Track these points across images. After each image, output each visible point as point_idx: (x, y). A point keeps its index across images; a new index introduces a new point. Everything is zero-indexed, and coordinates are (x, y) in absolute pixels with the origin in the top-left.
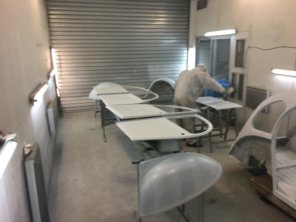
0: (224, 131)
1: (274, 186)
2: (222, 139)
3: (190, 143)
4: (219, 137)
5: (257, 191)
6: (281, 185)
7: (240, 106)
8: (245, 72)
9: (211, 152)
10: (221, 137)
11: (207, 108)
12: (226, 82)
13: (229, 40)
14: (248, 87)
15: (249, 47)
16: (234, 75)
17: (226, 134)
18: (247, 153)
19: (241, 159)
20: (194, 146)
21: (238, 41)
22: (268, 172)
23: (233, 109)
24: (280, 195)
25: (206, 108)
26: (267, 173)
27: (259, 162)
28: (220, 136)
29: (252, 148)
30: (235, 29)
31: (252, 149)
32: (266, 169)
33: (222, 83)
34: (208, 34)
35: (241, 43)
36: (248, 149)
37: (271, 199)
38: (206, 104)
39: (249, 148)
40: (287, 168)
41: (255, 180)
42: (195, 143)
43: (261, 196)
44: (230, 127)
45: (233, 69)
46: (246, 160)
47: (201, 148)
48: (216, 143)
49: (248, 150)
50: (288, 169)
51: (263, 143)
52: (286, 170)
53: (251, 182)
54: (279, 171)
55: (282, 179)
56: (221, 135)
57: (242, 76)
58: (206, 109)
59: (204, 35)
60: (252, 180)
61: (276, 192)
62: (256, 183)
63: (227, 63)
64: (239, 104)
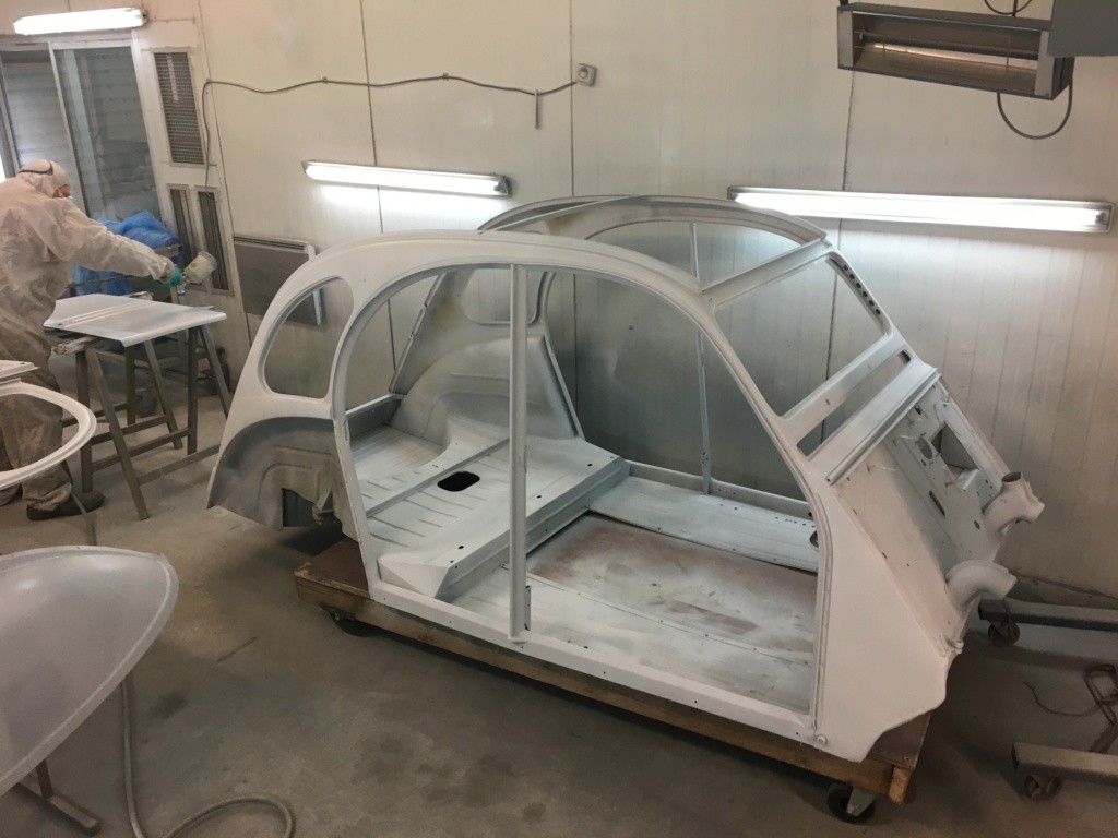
0: (182, 421)
1: (371, 573)
2: (183, 453)
3: (43, 507)
4: (169, 448)
5: (323, 605)
6: (391, 560)
7: (221, 315)
8: (215, 183)
9: (144, 515)
10: (177, 446)
11: (87, 343)
12: (152, 228)
13: (124, 54)
14: (236, 238)
15: (209, 82)
16: (176, 195)
17: (191, 432)
18: (269, 486)
19: (253, 513)
20: (65, 510)
21: (160, 58)
22: (344, 531)
23: (196, 331)
24: (392, 595)
25: (82, 343)
26: (344, 536)
27: (312, 504)
28: (171, 444)
29: (279, 464)
30: (137, 7)
31: (286, 467)
32: (339, 524)
33: (134, 232)
34: (27, 26)
35: (173, 64)
36: (268, 469)
37: (370, 617)
38: (75, 327)
39: (272, 466)
40: (403, 497)
41: (310, 574)
42: (70, 498)
43: (337, 619)
44: (202, 403)
45: (168, 173)
46: (272, 511)
47: (99, 512)
48: (155, 475)
49: (270, 475)
50: (404, 500)
51: (312, 438)
52: (401, 506)
53: (298, 579)
54: (378, 516)
55: (390, 541)
56: (175, 440)
57: (208, 199)
58: (78, 348)
59: (12, 28)
60: (302, 574)
61: (380, 590)
62: (313, 580)
63: (143, 148)
64: (213, 309)
